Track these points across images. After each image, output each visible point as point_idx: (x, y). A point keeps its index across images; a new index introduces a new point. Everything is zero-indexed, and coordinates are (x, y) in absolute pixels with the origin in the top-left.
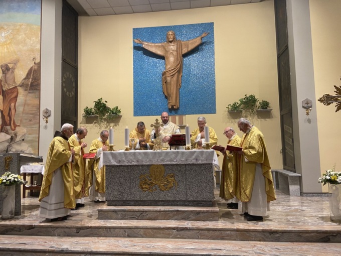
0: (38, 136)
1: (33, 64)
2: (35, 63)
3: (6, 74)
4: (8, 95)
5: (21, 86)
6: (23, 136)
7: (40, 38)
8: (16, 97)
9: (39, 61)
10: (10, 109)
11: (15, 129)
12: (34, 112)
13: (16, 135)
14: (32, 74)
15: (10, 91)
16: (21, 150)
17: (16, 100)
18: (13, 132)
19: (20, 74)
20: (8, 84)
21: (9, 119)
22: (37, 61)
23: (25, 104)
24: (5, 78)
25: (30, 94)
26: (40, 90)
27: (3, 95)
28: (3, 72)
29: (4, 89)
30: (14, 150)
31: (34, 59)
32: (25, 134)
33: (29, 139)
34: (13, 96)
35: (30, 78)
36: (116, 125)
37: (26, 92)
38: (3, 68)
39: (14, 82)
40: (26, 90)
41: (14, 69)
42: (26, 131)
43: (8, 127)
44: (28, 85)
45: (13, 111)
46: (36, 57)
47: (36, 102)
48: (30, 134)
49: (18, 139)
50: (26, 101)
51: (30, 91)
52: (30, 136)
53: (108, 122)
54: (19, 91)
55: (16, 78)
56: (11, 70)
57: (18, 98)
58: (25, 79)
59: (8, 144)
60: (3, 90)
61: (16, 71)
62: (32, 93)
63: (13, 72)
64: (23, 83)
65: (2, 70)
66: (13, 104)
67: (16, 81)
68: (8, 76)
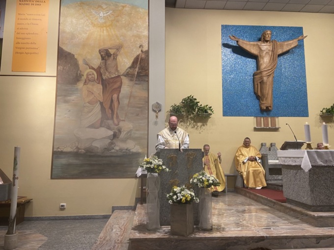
0: (147, 132)
1: (140, 52)
2: (142, 51)
3: (106, 60)
4: (109, 84)
5: (125, 76)
6: (128, 132)
7: (147, 23)
8: (120, 87)
9: (147, 49)
10: (112, 101)
11: (118, 124)
12: (142, 105)
13: (120, 131)
14: (139, 63)
15: (111, 81)
16: (126, 148)
17: (120, 91)
18: (117, 127)
19: (125, 62)
20: (109, 73)
21: (111, 112)
22: (145, 49)
23: (131, 96)
24: (106, 65)
25: (137, 86)
26: (148, 81)
27: (102, 84)
28: (103, 58)
29: (104, 77)
30: (117, 148)
31: (141, 46)
32: (131, 130)
33: (136, 135)
34: (116, 86)
35: (136, 68)
36: (204, 125)
37: (132, 82)
38: (102, 53)
39: (117, 70)
40: (131, 80)
41: (117, 55)
42: (132, 126)
43: (110, 122)
44: (134, 75)
45: (116, 104)
46: (144, 45)
47: (144, 94)
48: (137, 130)
49: (122, 135)
50: (131, 92)
51: (137, 82)
52: (137, 132)
53: (195, 122)
54: (123, 81)
55: (118, 67)
56: (112, 56)
57: (122, 89)
58: (130, 68)
59: (110, 141)
60: (102, 78)
61: (119, 58)
62: (139, 84)
63: (115, 59)
64: (128, 72)
65: (101, 56)
66: (115, 96)
67: (119, 69)
68: (109, 62)
